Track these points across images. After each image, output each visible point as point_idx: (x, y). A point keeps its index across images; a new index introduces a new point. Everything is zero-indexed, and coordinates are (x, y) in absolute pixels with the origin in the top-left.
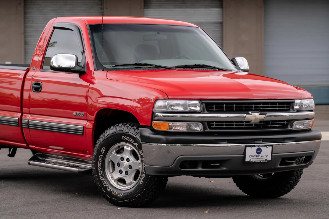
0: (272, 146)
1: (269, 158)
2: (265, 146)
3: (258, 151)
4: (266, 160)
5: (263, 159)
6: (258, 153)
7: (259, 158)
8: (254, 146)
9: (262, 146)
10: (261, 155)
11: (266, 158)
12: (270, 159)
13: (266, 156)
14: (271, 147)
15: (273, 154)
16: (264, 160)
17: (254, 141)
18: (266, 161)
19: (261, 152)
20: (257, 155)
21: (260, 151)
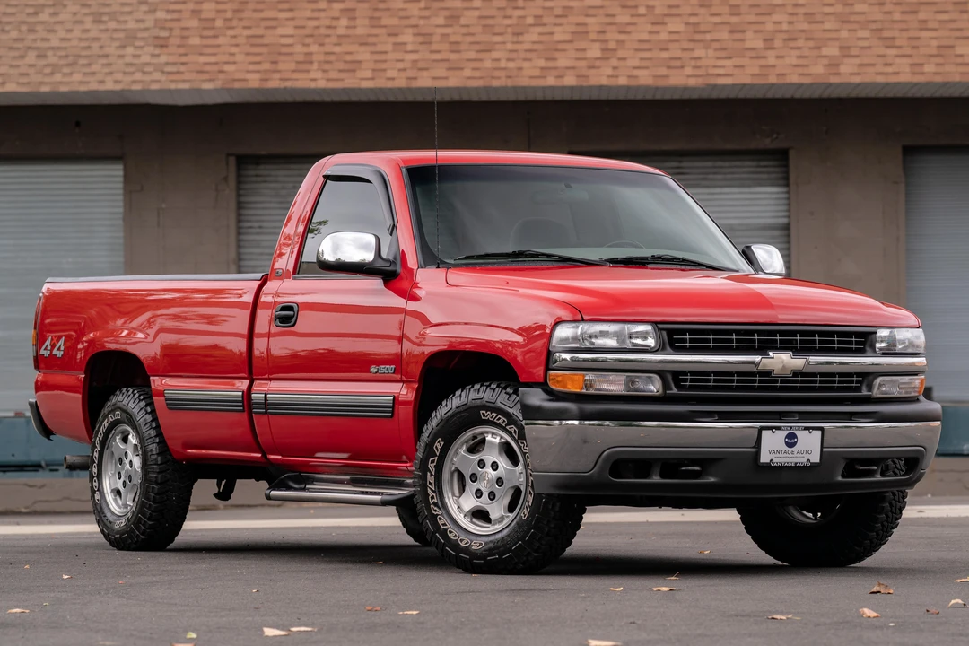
0: (822, 429)
1: (816, 458)
2: (806, 428)
3: (790, 441)
4: (808, 460)
5: (801, 460)
6: (791, 445)
7: (791, 455)
8: (779, 428)
9: (798, 429)
10: (796, 448)
11: (807, 457)
12: (818, 461)
13: (809, 452)
14: (819, 433)
15: (824, 450)
16: (804, 460)
17: (781, 416)
18: (809, 464)
19: (796, 442)
20: (787, 449)
21: (793, 441)
